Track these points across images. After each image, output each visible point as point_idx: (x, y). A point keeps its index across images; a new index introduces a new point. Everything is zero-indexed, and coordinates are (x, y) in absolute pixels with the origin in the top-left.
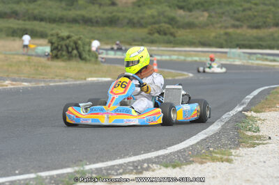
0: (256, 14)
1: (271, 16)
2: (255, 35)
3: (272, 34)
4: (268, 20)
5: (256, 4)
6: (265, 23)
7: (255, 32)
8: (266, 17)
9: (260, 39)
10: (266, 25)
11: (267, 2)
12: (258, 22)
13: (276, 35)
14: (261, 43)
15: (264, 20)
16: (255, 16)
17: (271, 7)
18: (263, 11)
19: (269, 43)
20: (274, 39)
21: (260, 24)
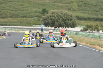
0: (3, 13)
1: (8, 14)
2: (3, 21)
3: (10, 21)
4: (8, 15)
5: (2, 10)
6: (6, 16)
7: (3, 20)
8: (7, 14)
9: (6, 22)
10: (7, 17)
11: (6, 9)
12: (4, 16)
13: (11, 21)
14: (6, 24)
15: (6, 15)
16: (3, 14)
17: (8, 10)
18: (5, 12)
19: (9, 23)
20: (11, 22)
21: (5, 17)
